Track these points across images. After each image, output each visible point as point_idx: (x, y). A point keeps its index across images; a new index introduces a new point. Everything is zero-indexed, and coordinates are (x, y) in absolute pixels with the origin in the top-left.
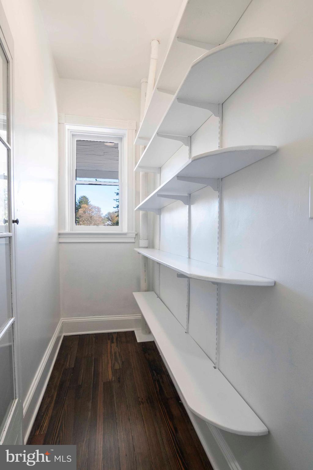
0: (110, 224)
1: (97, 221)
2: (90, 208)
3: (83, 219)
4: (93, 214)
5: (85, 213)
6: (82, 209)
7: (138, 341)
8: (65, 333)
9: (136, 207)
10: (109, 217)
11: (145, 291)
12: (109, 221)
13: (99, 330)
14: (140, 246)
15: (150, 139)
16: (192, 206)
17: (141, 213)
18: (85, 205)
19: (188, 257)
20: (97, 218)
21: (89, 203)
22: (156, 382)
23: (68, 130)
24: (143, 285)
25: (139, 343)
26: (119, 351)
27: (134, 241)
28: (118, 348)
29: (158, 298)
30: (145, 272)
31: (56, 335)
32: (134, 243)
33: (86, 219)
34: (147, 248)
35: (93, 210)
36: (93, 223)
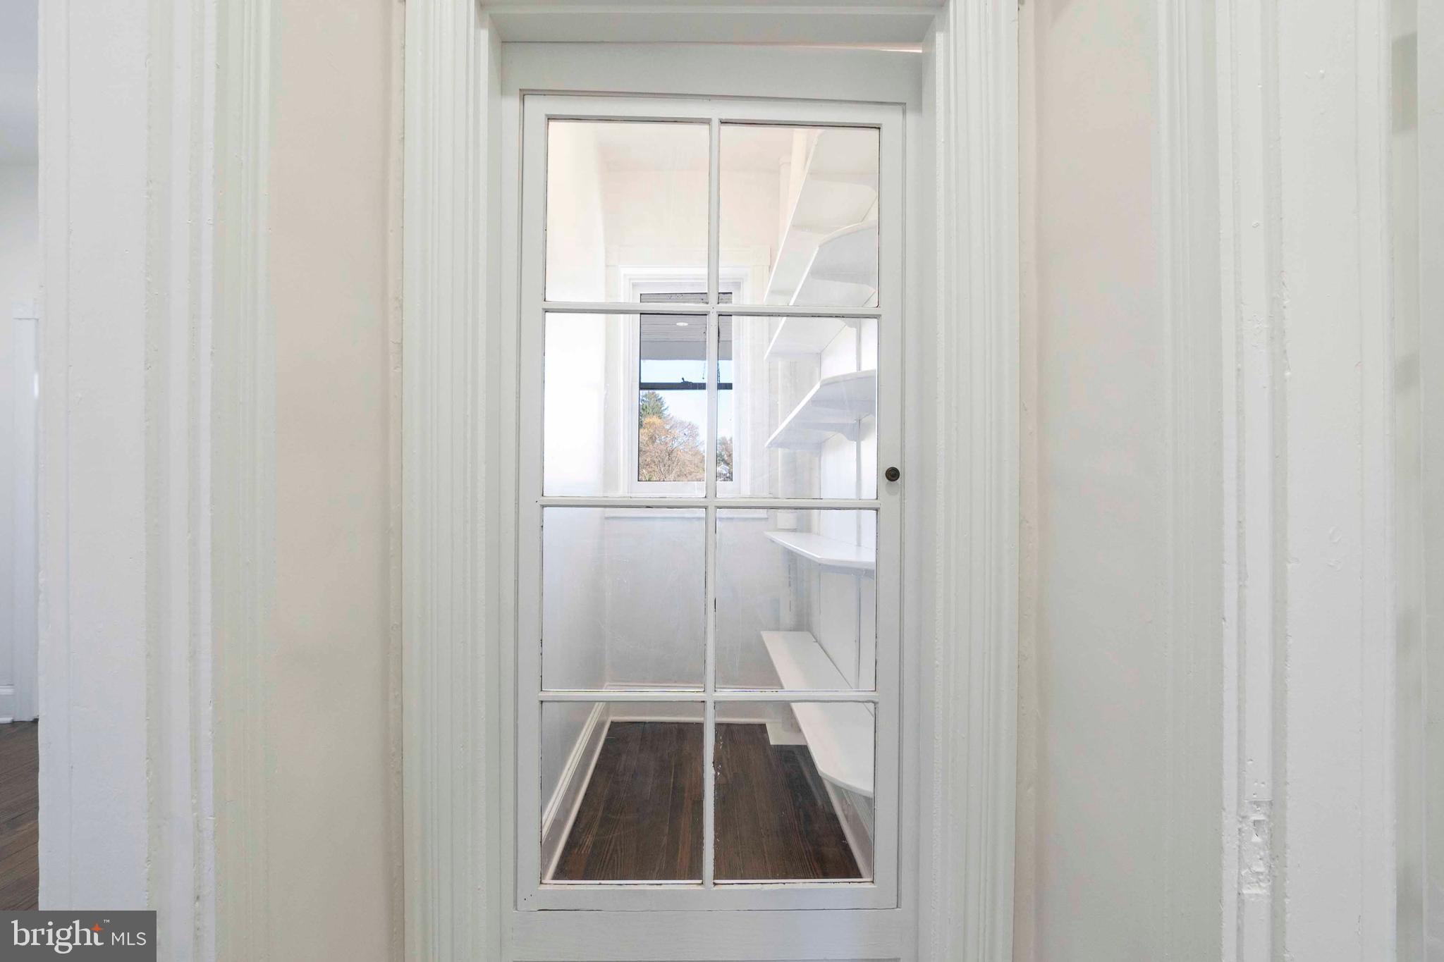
0: (724, 472)
1: (687, 463)
2: (668, 427)
3: (648, 460)
4: (676, 445)
5: (654, 442)
6: (646, 430)
7: (772, 742)
8: (614, 716)
9: (769, 437)
10: (723, 453)
11: (791, 631)
12: (723, 465)
13: (687, 716)
14: (779, 527)
15: (793, 292)
16: (863, 443)
17: (780, 451)
18: (655, 419)
19: (856, 543)
20: (688, 457)
21: (665, 412)
22: (801, 810)
23: (625, 275)
24: (787, 617)
25: (775, 746)
26: (729, 756)
27: (766, 516)
28: (727, 752)
29: (817, 644)
30: (790, 585)
31: (594, 719)
32: (766, 519)
33: (656, 460)
34: (794, 530)
35: (676, 432)
36: (676, 470)
